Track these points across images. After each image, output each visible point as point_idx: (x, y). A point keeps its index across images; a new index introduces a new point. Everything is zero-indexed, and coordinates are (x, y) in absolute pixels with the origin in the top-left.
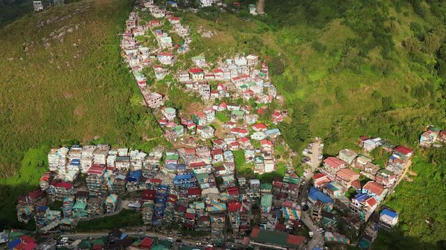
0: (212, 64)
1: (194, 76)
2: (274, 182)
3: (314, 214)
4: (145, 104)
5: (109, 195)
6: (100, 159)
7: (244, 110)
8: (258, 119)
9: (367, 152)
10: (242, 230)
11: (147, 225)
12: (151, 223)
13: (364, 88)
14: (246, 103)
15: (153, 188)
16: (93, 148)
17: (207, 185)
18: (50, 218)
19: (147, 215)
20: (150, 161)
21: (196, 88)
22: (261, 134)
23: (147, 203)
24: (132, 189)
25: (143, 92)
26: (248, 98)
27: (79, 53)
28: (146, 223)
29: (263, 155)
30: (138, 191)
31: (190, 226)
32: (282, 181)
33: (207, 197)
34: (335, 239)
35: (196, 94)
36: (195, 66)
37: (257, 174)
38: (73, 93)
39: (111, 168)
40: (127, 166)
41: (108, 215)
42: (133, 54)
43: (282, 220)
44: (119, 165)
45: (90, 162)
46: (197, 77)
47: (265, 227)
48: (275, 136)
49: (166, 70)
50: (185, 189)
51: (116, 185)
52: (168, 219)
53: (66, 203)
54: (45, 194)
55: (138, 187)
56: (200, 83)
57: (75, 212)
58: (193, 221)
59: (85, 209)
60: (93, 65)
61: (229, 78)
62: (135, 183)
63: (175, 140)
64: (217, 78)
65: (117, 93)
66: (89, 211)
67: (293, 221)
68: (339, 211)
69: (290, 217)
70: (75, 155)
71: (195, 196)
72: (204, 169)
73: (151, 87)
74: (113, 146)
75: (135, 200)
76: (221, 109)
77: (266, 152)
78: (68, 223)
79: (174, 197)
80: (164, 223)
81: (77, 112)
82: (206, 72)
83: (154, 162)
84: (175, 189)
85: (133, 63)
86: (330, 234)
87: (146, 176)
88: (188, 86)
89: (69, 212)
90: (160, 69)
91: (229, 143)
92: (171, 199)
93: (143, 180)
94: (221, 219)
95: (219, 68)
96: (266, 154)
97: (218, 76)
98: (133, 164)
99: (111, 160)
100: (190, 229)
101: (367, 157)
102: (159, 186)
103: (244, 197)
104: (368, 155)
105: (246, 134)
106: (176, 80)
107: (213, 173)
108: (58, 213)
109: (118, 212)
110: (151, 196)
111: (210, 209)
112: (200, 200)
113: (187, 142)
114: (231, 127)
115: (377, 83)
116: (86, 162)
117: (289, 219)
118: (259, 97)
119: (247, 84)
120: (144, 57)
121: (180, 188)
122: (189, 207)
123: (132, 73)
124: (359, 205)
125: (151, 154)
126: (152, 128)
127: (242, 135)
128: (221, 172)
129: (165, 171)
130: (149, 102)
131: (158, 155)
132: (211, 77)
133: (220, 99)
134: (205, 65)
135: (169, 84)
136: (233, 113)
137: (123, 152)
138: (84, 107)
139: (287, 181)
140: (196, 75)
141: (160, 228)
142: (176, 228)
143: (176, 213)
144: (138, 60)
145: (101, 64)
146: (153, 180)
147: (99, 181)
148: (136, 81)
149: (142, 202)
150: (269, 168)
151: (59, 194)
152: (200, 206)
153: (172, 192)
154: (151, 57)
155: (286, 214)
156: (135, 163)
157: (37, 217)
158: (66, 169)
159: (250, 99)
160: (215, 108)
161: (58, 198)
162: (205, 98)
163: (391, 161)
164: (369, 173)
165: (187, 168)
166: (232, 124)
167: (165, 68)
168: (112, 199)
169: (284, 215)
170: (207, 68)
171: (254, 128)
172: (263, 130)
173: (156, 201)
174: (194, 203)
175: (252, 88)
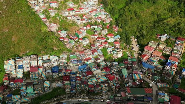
0: (77, 5)
1: (70, 12)
2: (124, 62)
3: (148, 75)
4: (50, 30)
5: (44, 82)
6: (34, 63)
7: (99, 27)
8: (108, 32)
9: (162, 41)
10: (117, 88)
11: (68, 94)
12: (70, 92)
13: (146, 10)
14: (99, 24)
15: (67, 74)
16: (28, 58)
17: (95, 69)
18: (15, 100)
19: (68, 89)
20: (62, 61)
21: (73, 19)
22: (112, 39)
23: (66, 83)
24: (56, 76)
25: (46, 24)
26: (100, 21)
27: (6, 6)
28: (67, 93)
29: (116, 49)
30: (59, 77)
31: (91, 91)
32: (128, 61)
33: (96, 75)
34: (162, 86)
35: (73, 21)
36: (69, 7)
37: (115, 59)
38: (8, 28)
39: (41, 67)
40: (49, 64)
41: (47, 92)
42: (35, 3)
43: (134, 80)
44: (45, 65)
45: (29, 66)
46: (72, 13)
47: (128, 85)
48: (119, 39)
49: (55, 10)
50: (84, 72)
51: (47, 76)
52: (79, 89)
53: (22, 90)
54: (7, 87)
55: (59, 75)
56: (75, 16)
57: (28, 94)
58: (93, 88)
59: (33, 92)
60: (15, 12)
61: (87, 12)
62: (57, 73)
63: (72, 48)
64: (82, 12)
65: (33, 26)
66: (36, 92)
67: (139, 80)
68: (158, 72)
69: (137, 78)
70: (19, 63)
71: (90, 75)
72: (91, 61)
73: (49, 21)
74: (39, 55)
75: (58, 82)
76: (88, 28)
77: (117, 48)
78: (26, 101)
79: (80, 77)
80: (77, 91)
81: (13, 39)
82: (75, 10)
83: (64, 61)
84: (79, 73)
85: (36, 8)
86: (159, 83)
87: (61, 69)
88: (69, 18)
89: (25, 95)
90: (52, 10)
91: (98, 45)
92: (78, 79)
93: (60, 71)
94: (106, 85)
95: (81, 7)
96: (118, 49)
97: (82, 11)
98: (53, 63)
99: (40, 63)
100: (92, 92)
101: (163, 44)
102: (71, 73)
103: (112, 71)
104: (163, 43)
105: (105, 40)
106: (61, 15)
107: (95, 62)
108: (19, 96)
109: (51, 90)
110: (67, 79)
111: (99, 81)
112: (93, 77)
113: (78, 48)
114: (96, 37)
115: (152, 8)
116: (26, 66)
117: (136, 79)
118: (105, 20)
119: (97, 14)
120: (42, 4)
121: (82, 73)
122: (88, 81)
123: (37, 14)
124: (170, 68)
125: (61, 57)
126: (58, 43)
127: (103, 41)
128: (98, 61)
129: (71, 65)
130: (51, 29)
131: (65, 57)
132: (79, 12)
133: (86, 23)
134: (74, 6)
135: (58, 18)
136: (95, 30)
137: (45, 57)
138: (17, 36)
139: (130, 60)
140: (72, 12)
141: (75, 94)
142: (84, 93)
143: (82, 85)
144: (39, 6)
145: (20, 10)
146: (66, 70)
147: (37, 75)
148: (40, 18)
149: (63, 83)
150: (120, 55)
151: (16, 86)
152: (94, 80)
153: (78, 75)
154: (45, 4)
155: (135, 77)
156: (54, 62)
157: (7, 101)
158: (16, 71)
159: (101, 22)
160: (85, 28)
161: (17, 88)
162: (78, 23)
163: (176, 45)
164: (168, 51)
165: (83, 62)
166: (96, 35)
167: (54, 9)
168: (47, 84)
169: (134, 78)
170: (75, 8)
171: (108, 36)
172: (113, 37)
173: (70, 81)
174: (91, 79)
175: (100, 16)
